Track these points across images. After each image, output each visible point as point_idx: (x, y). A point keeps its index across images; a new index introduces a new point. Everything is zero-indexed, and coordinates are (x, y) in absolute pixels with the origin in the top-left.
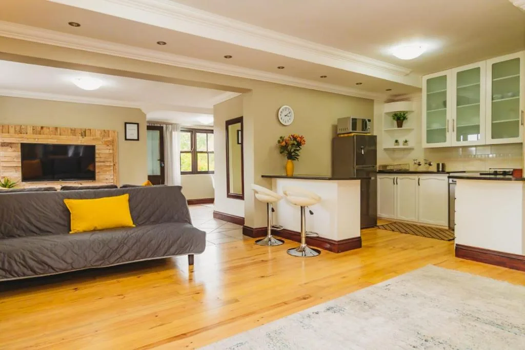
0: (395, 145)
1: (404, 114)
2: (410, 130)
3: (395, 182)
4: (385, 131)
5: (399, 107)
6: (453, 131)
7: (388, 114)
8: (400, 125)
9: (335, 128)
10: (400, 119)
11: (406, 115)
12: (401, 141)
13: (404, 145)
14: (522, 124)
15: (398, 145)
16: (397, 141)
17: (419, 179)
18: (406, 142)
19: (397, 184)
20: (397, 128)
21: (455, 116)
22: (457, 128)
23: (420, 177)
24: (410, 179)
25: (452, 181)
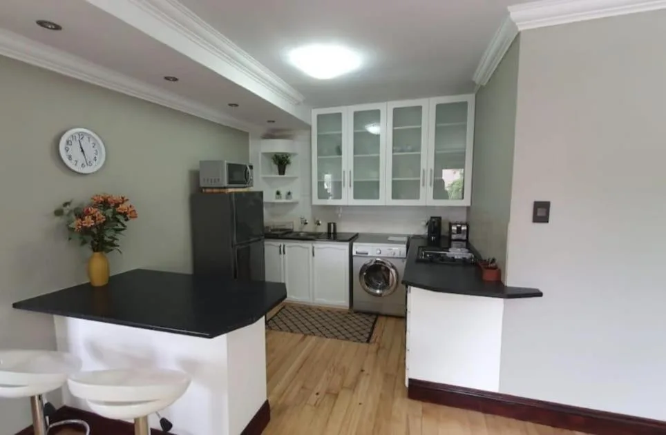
0: (277, 198)
1: (287, 157)
2: (293, 179)
3: (282, 251)
4: (264, 178)
5: (279, 146)
6: (350, 186)
7: (265, 154)
8: (282, 171)
9: (195, 176)
10: (281, 162)
11: (289, 158)
12: (283, 193)
13: (287, 198)
14: (423, 185)
15: (280, 198)
16: (278, 193)
17: (313, 248)
18: (289, 193)
19: (284, 253)
20: (279, 176)
21: (351, 167)
22: (355, 182)
23: (314, 245)
24: (301, 247)
25: (357, 253)
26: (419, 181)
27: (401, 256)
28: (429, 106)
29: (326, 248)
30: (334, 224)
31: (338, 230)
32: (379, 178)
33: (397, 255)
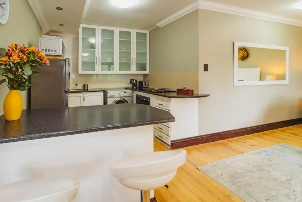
6: (100, 64)
14: (132, 65)
21: (100, 55)
22: (102, 62)
23: (84, 95)
24: (75, 96)
25: (110, 96)
26: (130, 63)
27: (130, 96)
28: (134, 32)
29: (90, 96)
30: (87, 85)
31: (89, 88)
32: (113, 61)
33: (128, 95)
